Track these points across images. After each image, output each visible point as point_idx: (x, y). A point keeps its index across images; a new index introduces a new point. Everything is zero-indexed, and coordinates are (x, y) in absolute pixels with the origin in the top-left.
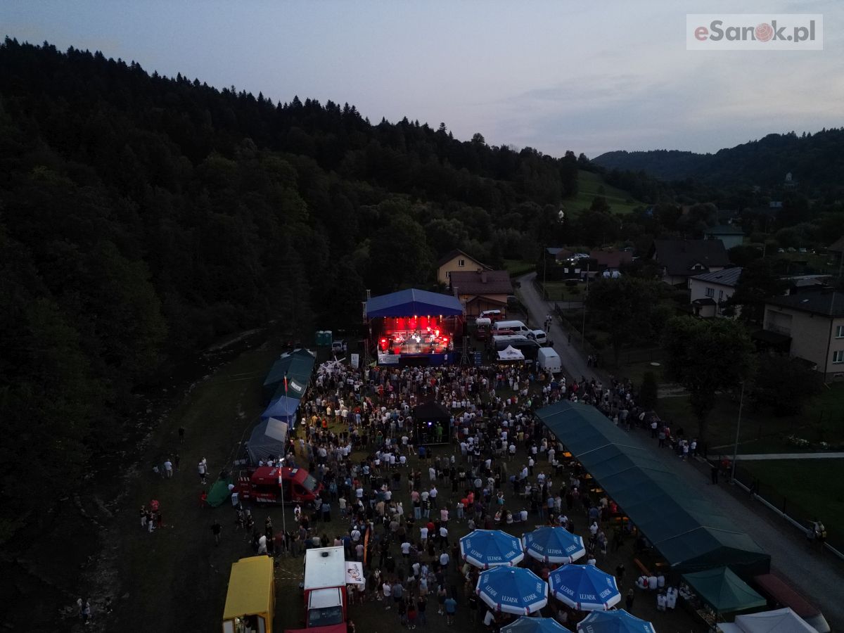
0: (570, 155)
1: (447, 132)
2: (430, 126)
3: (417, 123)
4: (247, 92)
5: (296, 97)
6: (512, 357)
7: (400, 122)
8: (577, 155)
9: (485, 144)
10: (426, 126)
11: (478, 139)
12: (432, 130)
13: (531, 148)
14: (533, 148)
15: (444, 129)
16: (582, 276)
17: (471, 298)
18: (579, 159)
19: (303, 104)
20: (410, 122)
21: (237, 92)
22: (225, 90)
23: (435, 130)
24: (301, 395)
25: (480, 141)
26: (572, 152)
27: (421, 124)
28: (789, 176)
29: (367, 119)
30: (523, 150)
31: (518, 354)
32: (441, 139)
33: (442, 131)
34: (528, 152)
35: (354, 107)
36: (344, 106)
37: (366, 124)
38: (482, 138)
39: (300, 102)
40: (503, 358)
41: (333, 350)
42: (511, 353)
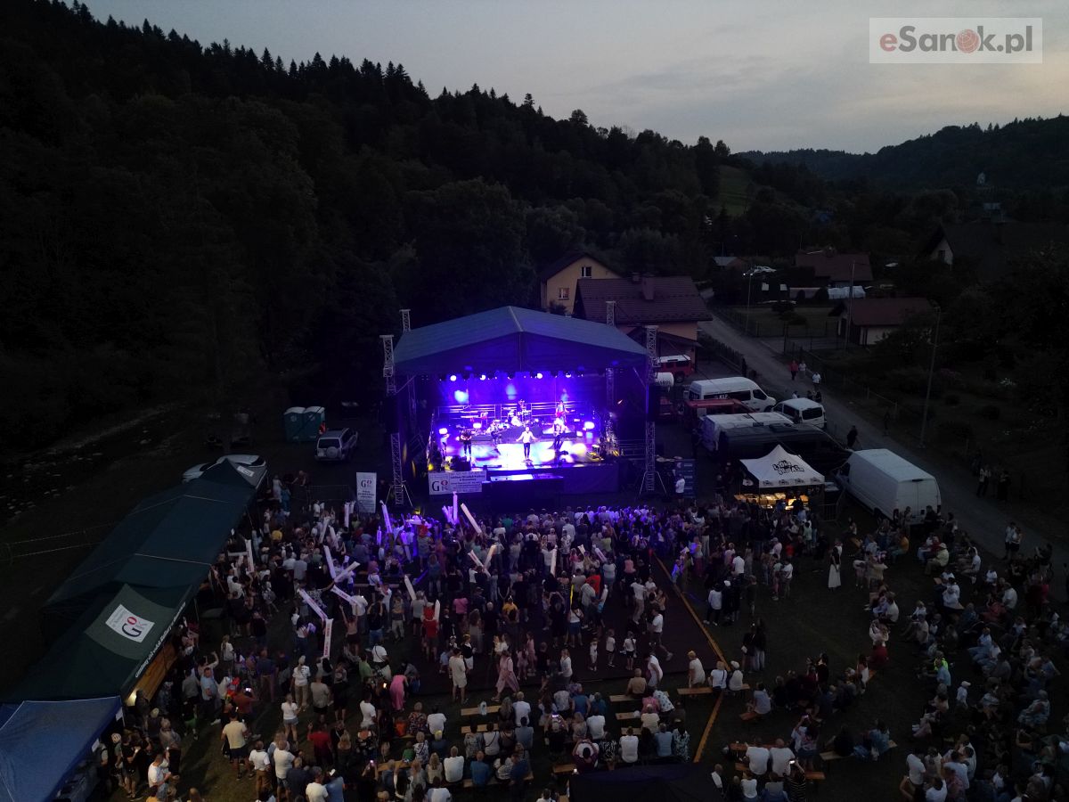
0: (704, 142)
1: (536, 107)
2: (512, 100)
3: (493, 92)
6: (791, 479)
8: (714, 144)
9: (588, 125)
10: (505, 98)
11: (579, 117)
12: (513, 106)
13: (651, 132)
14: (654, 132)
15: (531, 103)
18: (717, 147)
20: (482, 91)
23: (518, 105)
25: (581, 120)
26: (707, 139)
27: (499, 95)
28: (982, 177)
29: (420, 84)
30: (641, 134)
31: (806, 469)
32: (528, 116)
33: (528, 106)
34: (648, 138)
35: (401, 68)
36: (387, 65)
37: (420, 93)
38: (584, 116)
40: (768, 483)
41: (321, 454)
42: (786, 467)
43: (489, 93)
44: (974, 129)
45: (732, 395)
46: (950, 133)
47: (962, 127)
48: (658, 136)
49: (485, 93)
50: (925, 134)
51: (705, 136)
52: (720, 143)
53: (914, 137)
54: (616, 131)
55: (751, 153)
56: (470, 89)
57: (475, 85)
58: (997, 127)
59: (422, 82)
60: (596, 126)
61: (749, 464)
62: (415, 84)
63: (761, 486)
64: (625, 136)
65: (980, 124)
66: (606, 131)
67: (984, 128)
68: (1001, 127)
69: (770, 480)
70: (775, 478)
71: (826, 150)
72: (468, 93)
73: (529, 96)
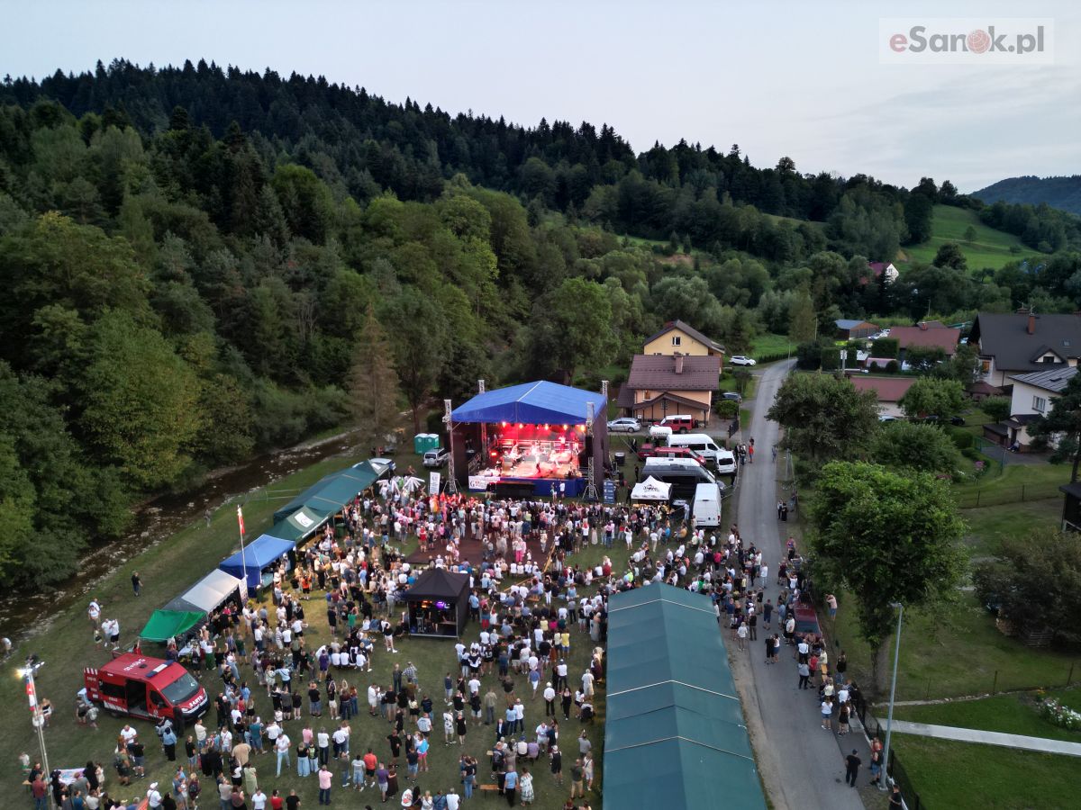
1: (742, 157)
2: (718, 151)
3: (698, 146)
4: (486, 117)
5: (544, 120)
6: (650, 495)
7: (676, 147)
8: (939, 184)
9: (796, 172)
10: (711, 150)
11: (786, 164)
12: (720, 156)
13: (864, 176)
14: (868, 175)
15: (737, 153)
16: (868, 365)
17: (654, 395)
18: (942, 189)
19: (551, 128)
20: (688, 145)
21: (475, 117)
22: (461, 116)
23: (725, 156)
24: (303, 533)
25: (788, 167)
26: (931, 180)
27: (704, 148)
30: (852, 179)
31: (662, 490)
32: (734, 167)
33: (734, 156)
34: (858, 181)
35: (612, 129)
36: (602, 127)
38: (791, 163)
39: (548, 126)
40: (636, 496)
41: (426, 462)
42: (649, 489)
43: (695, 147)
45: (691, 446)
49: (692, 147)
51: (929, 177)
52: (946, 184)
56: (678, 143)
63: (632, 497)
69: (638, 494)
70: (641, 494)
73: (736, 147)
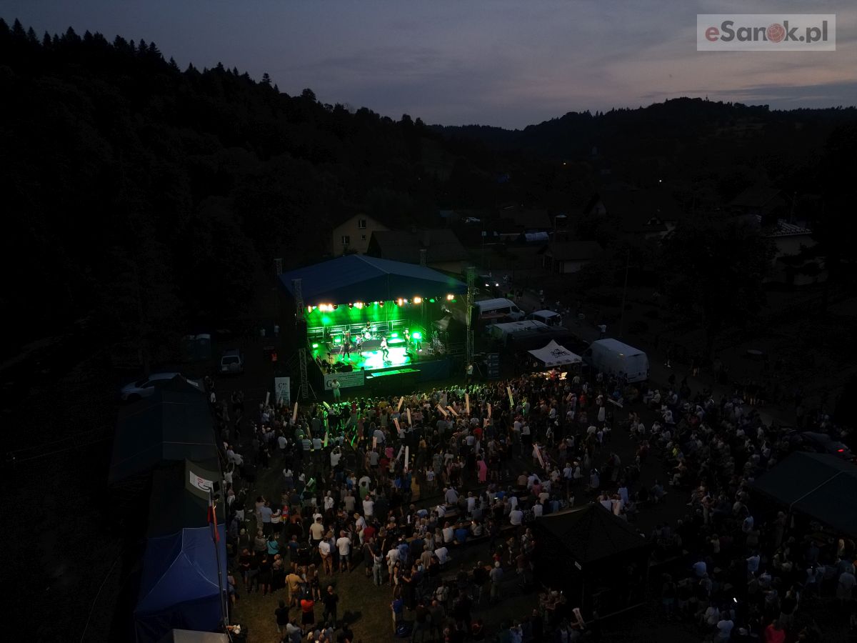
0: (406, 118)
1: (272, 85)
2: (252, 77)
3: (235, 70)
6: (563, 359)
8: (414, 119)
9: (317, 102)
10: (246, 75)
11: (308, 94)
12: (253, 82)
14: (369, 109)
15: (269, 81)
20: (226, 69)
23: (257, 82)
25: (311, 97)
26: (409, 116)
27: (241, 73)
31: (571, 355)
33: (265, 83)
35: (152, 45)
36: (140, 43)
37: (173, 68)
38: (312, 94)
40: (550, 363)
41: (225, 369)
42: (559, 353)
43: (232, 71)
44: (587, 114)
45: (499, 311)
46: (571, 116)
47: (578, 113)
48: (372, 112)
49: (229, 70)
50: (555, 118)
51: (408, 114)
52: (418, 120)
53: (548, 120)
54: (339, 107)
55: (435, 126)
56: (215, 66)
57: (220, 63)
58: (601, 113)
59: (174, 59)
60: (323, 102)
61: (536, 353)
62: (168, 60)
63: (547, 365)
64: (347, 111)
65: (590, 111)
66: (331, 106)
67: (593, 114)
68: (604, 114)
69: (552, 362)
70: (554, 360)
71: (489, 126)
72: (213, 69)
73: (266, 76)
